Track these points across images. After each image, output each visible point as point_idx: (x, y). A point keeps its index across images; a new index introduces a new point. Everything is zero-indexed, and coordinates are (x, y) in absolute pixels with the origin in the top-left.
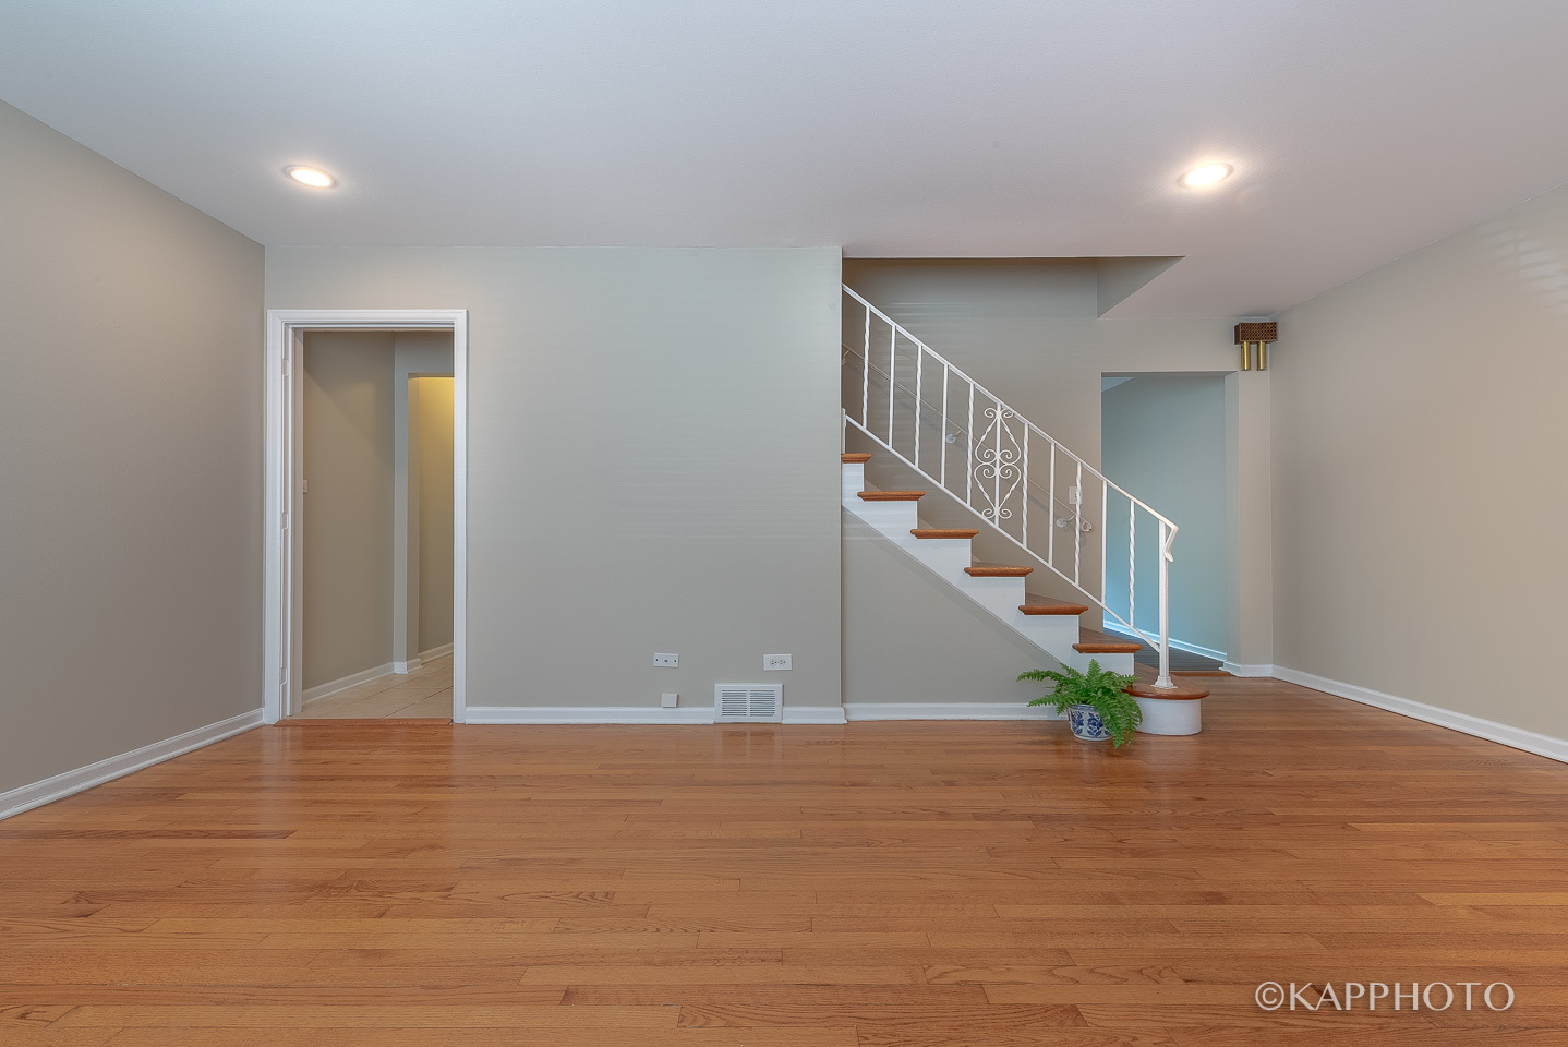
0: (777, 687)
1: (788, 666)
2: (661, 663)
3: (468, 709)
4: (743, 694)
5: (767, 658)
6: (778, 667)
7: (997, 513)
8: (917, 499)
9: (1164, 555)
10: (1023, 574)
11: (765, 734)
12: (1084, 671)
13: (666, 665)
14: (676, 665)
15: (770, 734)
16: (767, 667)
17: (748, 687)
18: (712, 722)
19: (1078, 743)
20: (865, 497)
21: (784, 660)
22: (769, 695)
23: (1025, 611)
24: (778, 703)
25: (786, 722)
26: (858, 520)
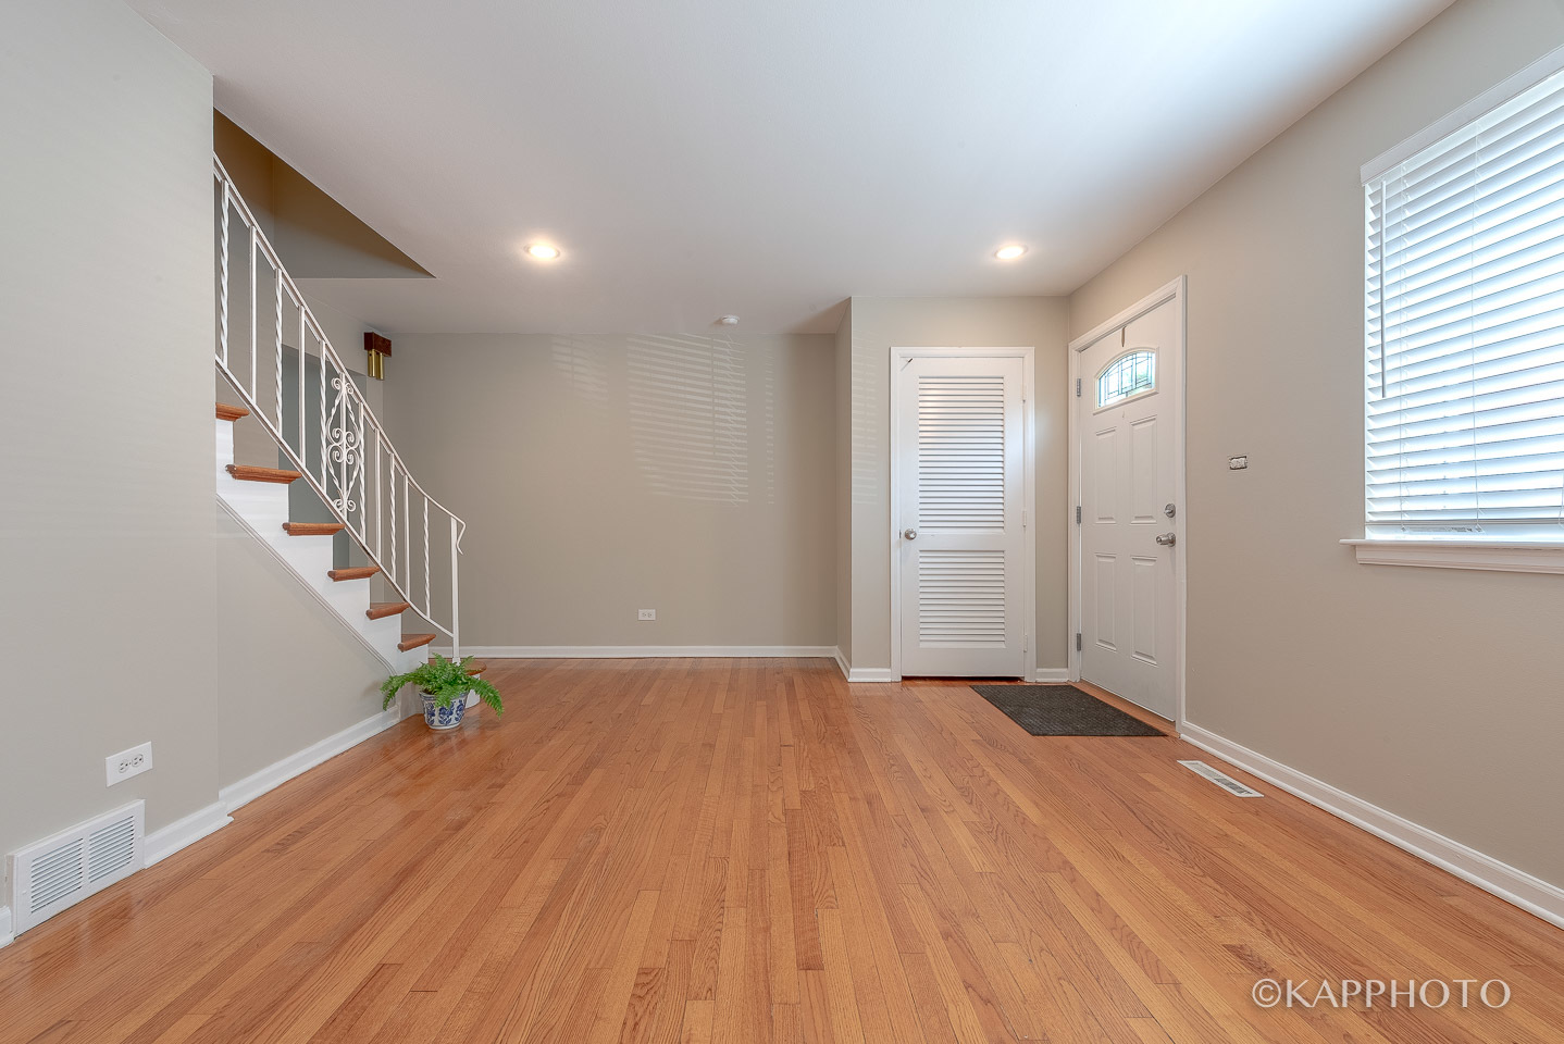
0: (135, 807)
1: (147, 765)
5: (112, 761)
6: (132, 771)
7: (345, 506)
8: (286, 482)
9: (455, 547)
10: (367, 576)
16: (113, 777)
17: (83, 830)
20: (236, 472)
21: (126, 762)
22: (127, 827)
23: (371, 615)
24: (139, 833)
25: (149, 862)
26: (224, 507)
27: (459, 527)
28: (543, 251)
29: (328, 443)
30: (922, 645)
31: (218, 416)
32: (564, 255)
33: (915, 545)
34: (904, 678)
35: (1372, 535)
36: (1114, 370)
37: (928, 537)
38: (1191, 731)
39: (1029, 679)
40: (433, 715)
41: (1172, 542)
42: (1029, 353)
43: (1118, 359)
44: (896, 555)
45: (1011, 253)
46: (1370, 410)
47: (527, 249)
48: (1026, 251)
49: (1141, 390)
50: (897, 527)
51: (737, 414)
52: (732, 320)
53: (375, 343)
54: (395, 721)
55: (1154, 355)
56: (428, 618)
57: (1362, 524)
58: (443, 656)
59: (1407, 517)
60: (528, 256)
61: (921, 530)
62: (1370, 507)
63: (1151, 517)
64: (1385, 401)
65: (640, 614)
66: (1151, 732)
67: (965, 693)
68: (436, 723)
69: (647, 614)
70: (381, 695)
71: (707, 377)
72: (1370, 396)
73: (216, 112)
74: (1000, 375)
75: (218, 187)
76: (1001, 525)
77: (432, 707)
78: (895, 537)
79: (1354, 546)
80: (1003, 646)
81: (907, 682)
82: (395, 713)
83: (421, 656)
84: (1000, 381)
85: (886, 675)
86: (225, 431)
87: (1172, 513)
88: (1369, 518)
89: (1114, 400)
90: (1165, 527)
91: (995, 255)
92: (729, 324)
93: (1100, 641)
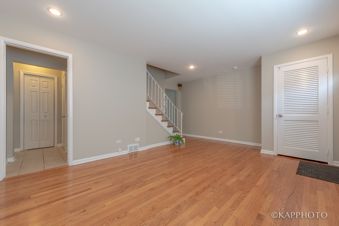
0: (138, 144)
1: (139, 140)
2: (118, 143)
3: (73, 161)
4: (132, 147)
5: (136, 139)
6: (138, 140)
7: (164, 111)
8: (156, 109)
9: (182, 118)
10: (167, 121)
11: (136, 154)
12: (176, 135)
13: (119, 143)
14: (121, 143)
15: (137, 154)
16: (136, 141)
17: (133, 145)
18: (127, 153)
19: (176, 146)
20: (149, 108)
21: (137, 139)
22: (137, 146)
23: (168, 127)
24: (138, 147)
25: (139, 151)
26: (147, 112)
27: (182, 114)
28: (192, 67)
29: (162, 103)
30: (284, 147)
31: (147, 101)
32: (195, 67)
33: (282, 119)
34: (278, 155)
37: (287, 116)
39: (330, 164)
44: (275, 121)
45: (302, 32)
47: (189, 67)
48: (308, 30)
50: (276, 113)
51: (240, 88)
52: (235, 68)
53: (180, 85)
54: (172, 143)
56: (178, 128)
61: (284, 114)
65: (219, 132)
69: (220, 132)
70: (170, 138)
71: (233, 81)
73: (147, 64)
74: (317, 65)
75: (147, 74)
76: (317, 113)
78: (275, 116)
80: (318, 151)
81: (278, 156)
82: (172, 142)
83: (175, 134)
84: (317, 67)
85: (273, 153)
86: (148, 103)
91: (297, 34)
92: (235, 69)
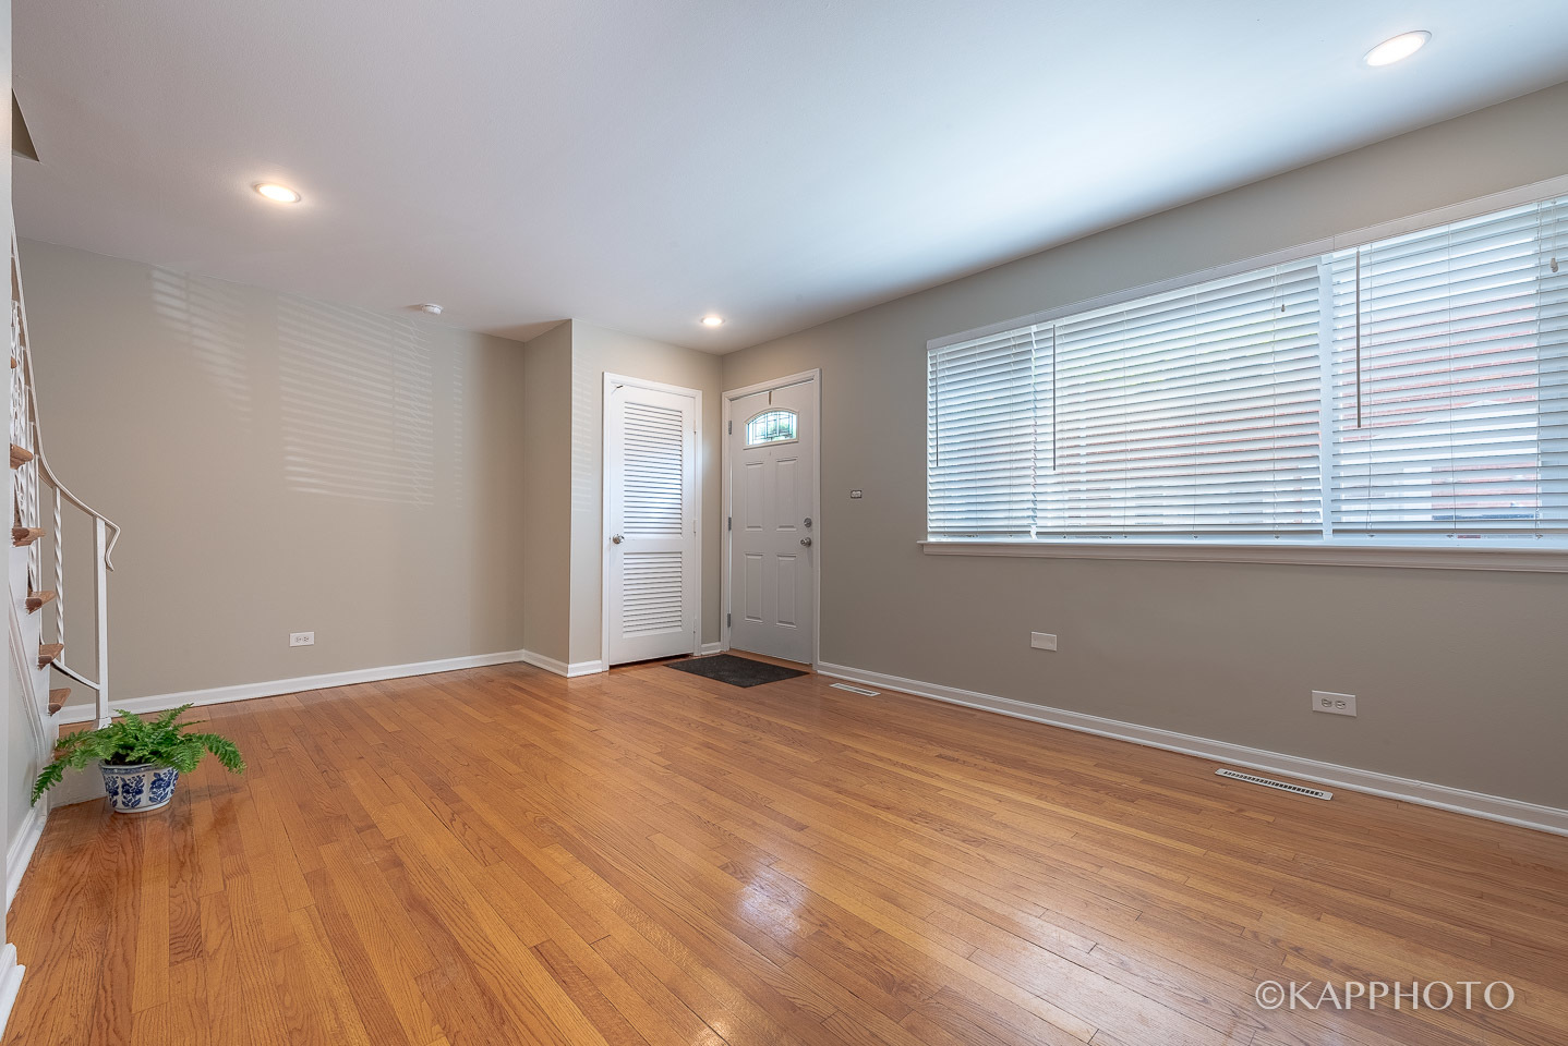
9: (104, 562)
23: (41, 664)
27: (109, 531)
28: (278, 193)
30: (625, 636)
32: (305, 201)
33: (622, 547)
34: (611, 667)
35: (932, 539)
36: (761, 419)
37: (632, 541)
38: (824, 668)
39: (697, 654)
40: (116, 793)
41: (809, 544)
42: (699, 394)
43: (765, 412)
44: (606, 557)
45: (713, 322)
46: (930, 472)
47: (255, 187)
48: (724, 321)
49: (782, 438)
50: (608, 534)
51: (421, 409)
54: (43, 820)
55: (795, 417)
56: (62, 666)
57: (925, 533)
58: (133, 712)
59: (946, 530)
60: (256, 195)
61: (625, 535)
62: (930, 524)
63: (792, 527)
64: (938, 468)
65: (291, 640)
66: (799, 674)
67: (661, 670)
68: (120, 805)
69: (302, 638)
72: (930, 465)
74: (681, 410)
76: (679, 531)
77: (115, 782)
78: (606, 542)
79: (922, 545)
80: (679, 629)
81: (613, 671)
84: (680, 414)
85: (596, 667)
87: (809, 523)
88: (929, 530)
89: (760, 441)
90: (805, 534)
91: (702, 321)
92: (433, 313)
93: (748, 617)
